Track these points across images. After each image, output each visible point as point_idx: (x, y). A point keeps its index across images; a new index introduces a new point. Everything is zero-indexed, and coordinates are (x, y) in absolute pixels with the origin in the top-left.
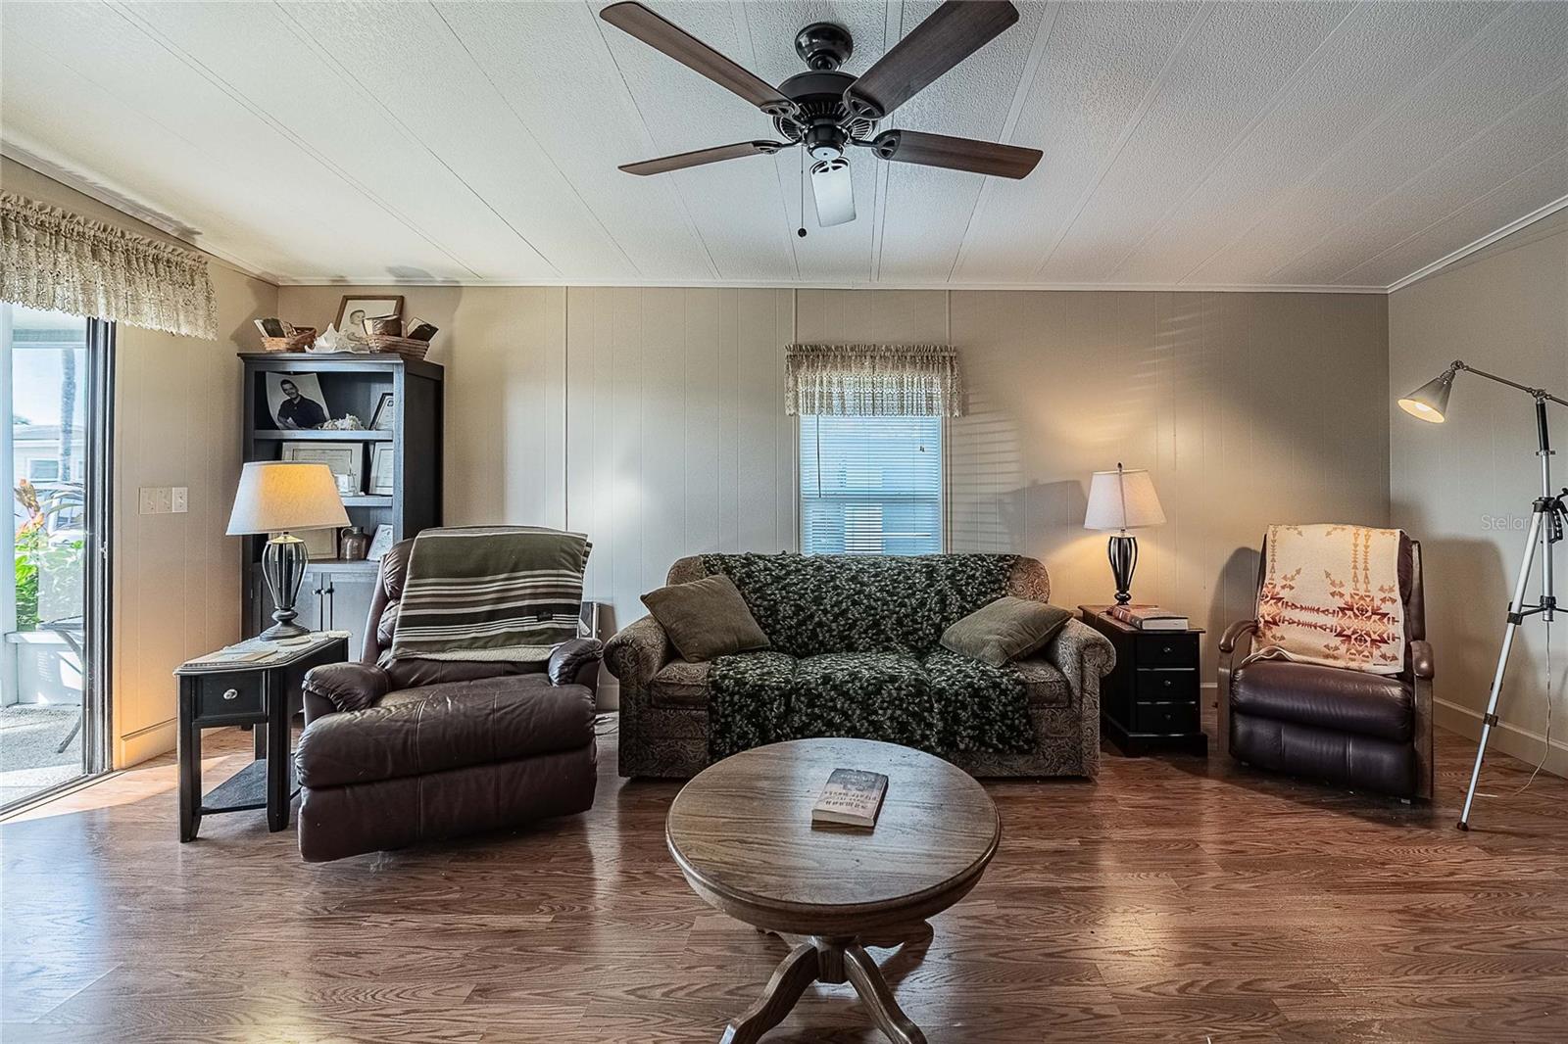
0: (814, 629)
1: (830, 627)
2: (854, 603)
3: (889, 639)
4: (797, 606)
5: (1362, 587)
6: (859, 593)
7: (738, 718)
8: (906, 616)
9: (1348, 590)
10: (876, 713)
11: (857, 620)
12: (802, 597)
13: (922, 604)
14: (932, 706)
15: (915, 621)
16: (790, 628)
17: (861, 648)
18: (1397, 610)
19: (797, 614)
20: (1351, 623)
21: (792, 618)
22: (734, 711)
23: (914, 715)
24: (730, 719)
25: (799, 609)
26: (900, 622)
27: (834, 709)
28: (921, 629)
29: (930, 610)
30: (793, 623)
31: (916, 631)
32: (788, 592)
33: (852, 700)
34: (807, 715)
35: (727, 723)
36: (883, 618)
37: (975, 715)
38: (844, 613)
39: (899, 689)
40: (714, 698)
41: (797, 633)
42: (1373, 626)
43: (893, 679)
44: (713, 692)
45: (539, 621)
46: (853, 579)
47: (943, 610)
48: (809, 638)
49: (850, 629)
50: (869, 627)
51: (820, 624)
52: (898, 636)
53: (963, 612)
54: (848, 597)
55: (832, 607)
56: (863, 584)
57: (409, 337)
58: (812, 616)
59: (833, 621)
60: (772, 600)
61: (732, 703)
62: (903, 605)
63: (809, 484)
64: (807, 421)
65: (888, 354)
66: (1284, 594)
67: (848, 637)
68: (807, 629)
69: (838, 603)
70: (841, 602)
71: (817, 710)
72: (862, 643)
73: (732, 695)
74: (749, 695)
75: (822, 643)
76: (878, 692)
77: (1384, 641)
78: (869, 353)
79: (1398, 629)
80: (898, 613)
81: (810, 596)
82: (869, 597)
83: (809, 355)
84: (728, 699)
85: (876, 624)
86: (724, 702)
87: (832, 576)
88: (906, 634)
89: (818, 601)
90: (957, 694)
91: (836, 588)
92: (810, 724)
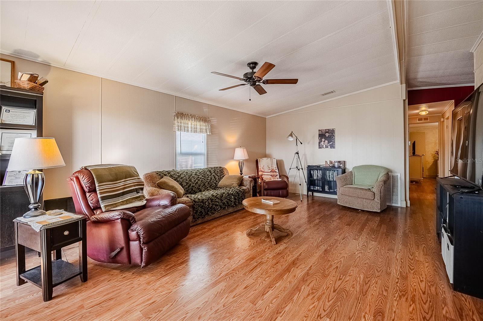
0: (192, 188)
1: (195, 187)
2: (199, 180)
3: (208, 188)
4: (186, 182)
5: (272, 168)
6: (199, 177)
7: (199, 208)
8: (209, 182)
9: (271, 168)
10: (223, 201)
11: (200, 184)
12: (186, 180)
13: (211, 179)
14: (232, 197)
15: (211, 183)
16: (187, 188)
17: (203, 190)
18: (277, 171)
19: (187, 185)
20: (272, 174)
21: (186, 186)
22: (198, 207)
23: (229, 200)
24: (198, 209)
25: (187, 183)
26: (208, 183)
27: (216, 202)
28: (213, 184)
29: (213, 180)
30: (187, 187)
31: (212, 185)
32: (183, 179)
33: (219, 199)
34: (212, 204)
35: (197, 210)
36: (205, 183)
37: (238, 198)
38: (197, 183)
39: (226, 195)
40: (194, 204)
41: (189, 189)
42: (275, 174)
43: (224, 193)
44: (194, 203)
45: (137, 193)
46: (196, 174)
47: (215, 180)
48: (191, 190)
49: (199, 187)
50: (203, 186)
51: (193, 186)
52: (209, 186)
53: (220, 180)
54: (197, 179)
55: (194, 182)
56: (198, 175)
57: (39, 85)
58: (190, 185)
59: (195, 185)
60: (180, 182)
61: (198, 205)
62: (208, 179)
63: (178, 150)
64: (178, 133)
65: (198, 118)
66: (262, 170)
67: (199, 188)
68: (190, 188)
69: (195, 181)
70: (196, 180)
71: (213, 203)
72: (203, 189)
73: (198, 203)
74: (201, 202)
75: (194, 191)
76: (223, 196)
77: (277, 176)
78: (194, 117)
79: (278, 174)
80: (207, 181)
81: (188, 180)
82: (201, 178)
83: (181, 115)
84: (197, 204)
85: (204, 185)
86: (196, 205)
87: (191, 174)
88: (210, 186)
89: (190, 180)
90: (235, 194)
91: (193, 177)
92: (213, 206)
